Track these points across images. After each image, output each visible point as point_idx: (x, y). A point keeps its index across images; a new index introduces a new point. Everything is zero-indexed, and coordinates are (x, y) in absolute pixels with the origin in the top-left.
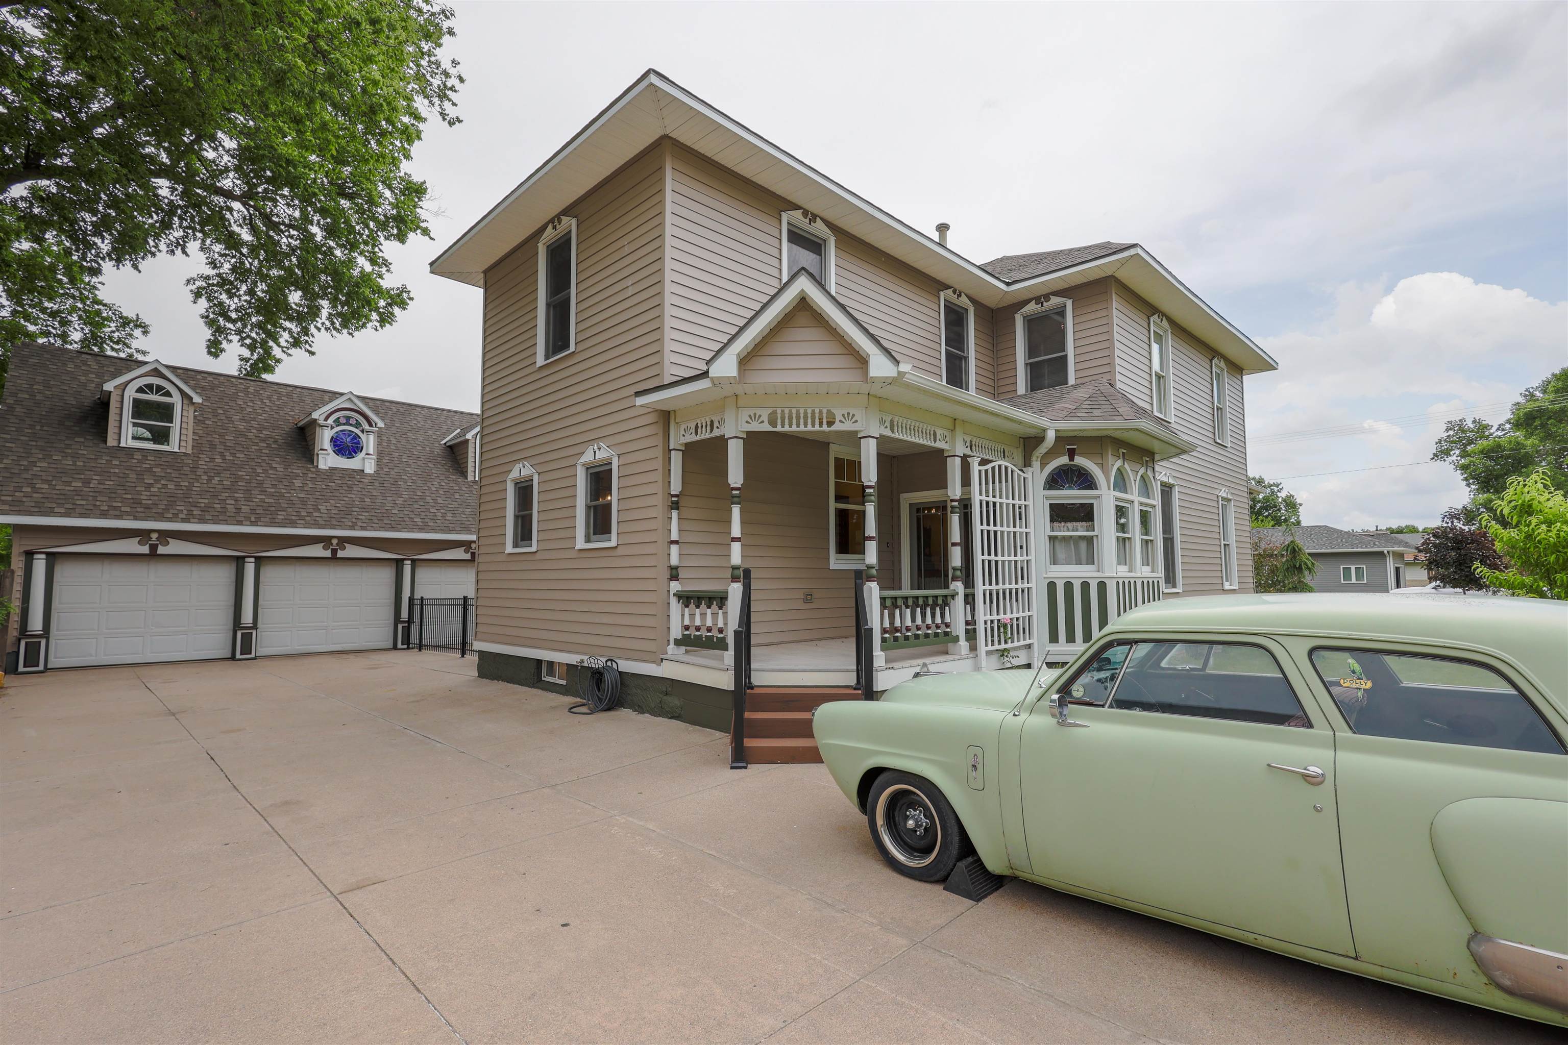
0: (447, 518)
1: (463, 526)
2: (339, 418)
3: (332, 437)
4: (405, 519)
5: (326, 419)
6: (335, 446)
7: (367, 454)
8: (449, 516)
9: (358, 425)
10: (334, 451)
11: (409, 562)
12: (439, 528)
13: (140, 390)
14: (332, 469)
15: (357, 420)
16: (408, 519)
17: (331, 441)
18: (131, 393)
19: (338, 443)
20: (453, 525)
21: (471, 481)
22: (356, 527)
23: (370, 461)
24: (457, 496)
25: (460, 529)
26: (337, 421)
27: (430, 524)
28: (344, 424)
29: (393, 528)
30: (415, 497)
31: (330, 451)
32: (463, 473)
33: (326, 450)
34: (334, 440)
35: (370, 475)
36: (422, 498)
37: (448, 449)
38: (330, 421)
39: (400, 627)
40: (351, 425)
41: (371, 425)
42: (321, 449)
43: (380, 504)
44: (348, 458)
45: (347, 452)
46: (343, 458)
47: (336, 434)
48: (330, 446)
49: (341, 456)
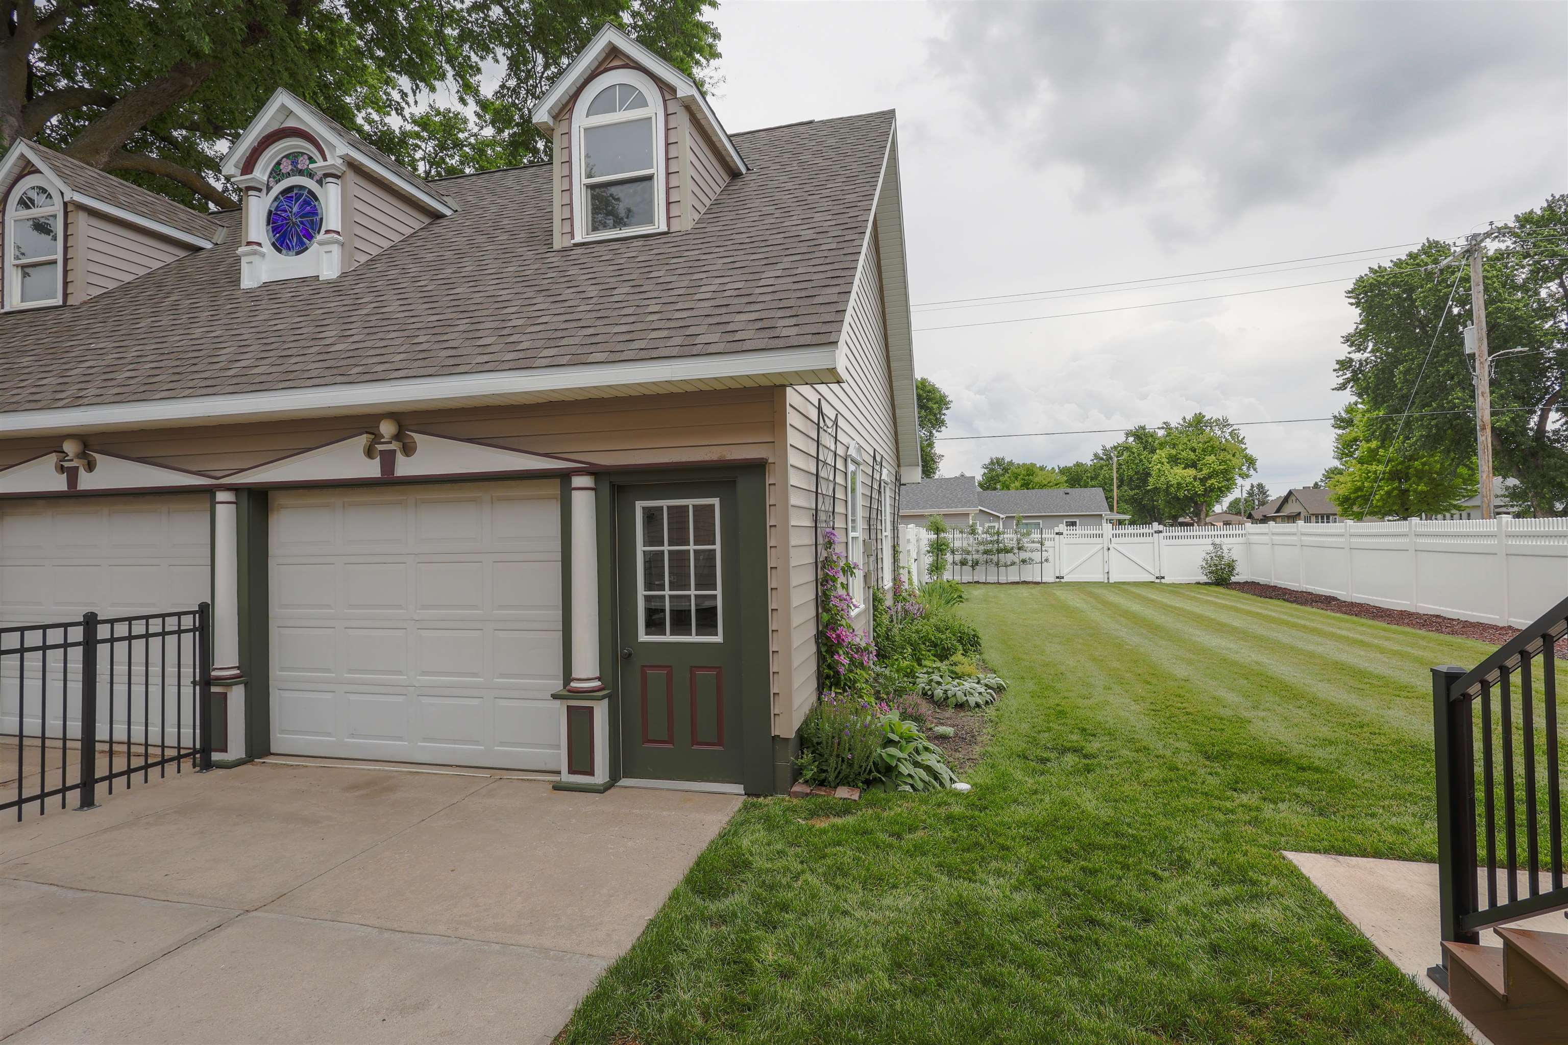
2: (277, 163)
3: (269, 212)
5: (250, 170)
6: (275, 230)
7: (329, 233)
9: (311, 169)
10: (273, 245)
11: (227, 496)
14: (267, 285)
17: (268, 224)
19: (280, 222)
23: (332, 248)
26: (277, 174)
28: (290, 174)
31: (266, 245)
33: (259, 243)
34: (274, 218)
35: (330, 283)
38: (261, 172)
40: (299, 172)
42: (249, 244)
44: (298, 253)
45: (295, 239)
46: (287, 255)
47: (276, 204)
48: (267, 231)
49: (284, 251)
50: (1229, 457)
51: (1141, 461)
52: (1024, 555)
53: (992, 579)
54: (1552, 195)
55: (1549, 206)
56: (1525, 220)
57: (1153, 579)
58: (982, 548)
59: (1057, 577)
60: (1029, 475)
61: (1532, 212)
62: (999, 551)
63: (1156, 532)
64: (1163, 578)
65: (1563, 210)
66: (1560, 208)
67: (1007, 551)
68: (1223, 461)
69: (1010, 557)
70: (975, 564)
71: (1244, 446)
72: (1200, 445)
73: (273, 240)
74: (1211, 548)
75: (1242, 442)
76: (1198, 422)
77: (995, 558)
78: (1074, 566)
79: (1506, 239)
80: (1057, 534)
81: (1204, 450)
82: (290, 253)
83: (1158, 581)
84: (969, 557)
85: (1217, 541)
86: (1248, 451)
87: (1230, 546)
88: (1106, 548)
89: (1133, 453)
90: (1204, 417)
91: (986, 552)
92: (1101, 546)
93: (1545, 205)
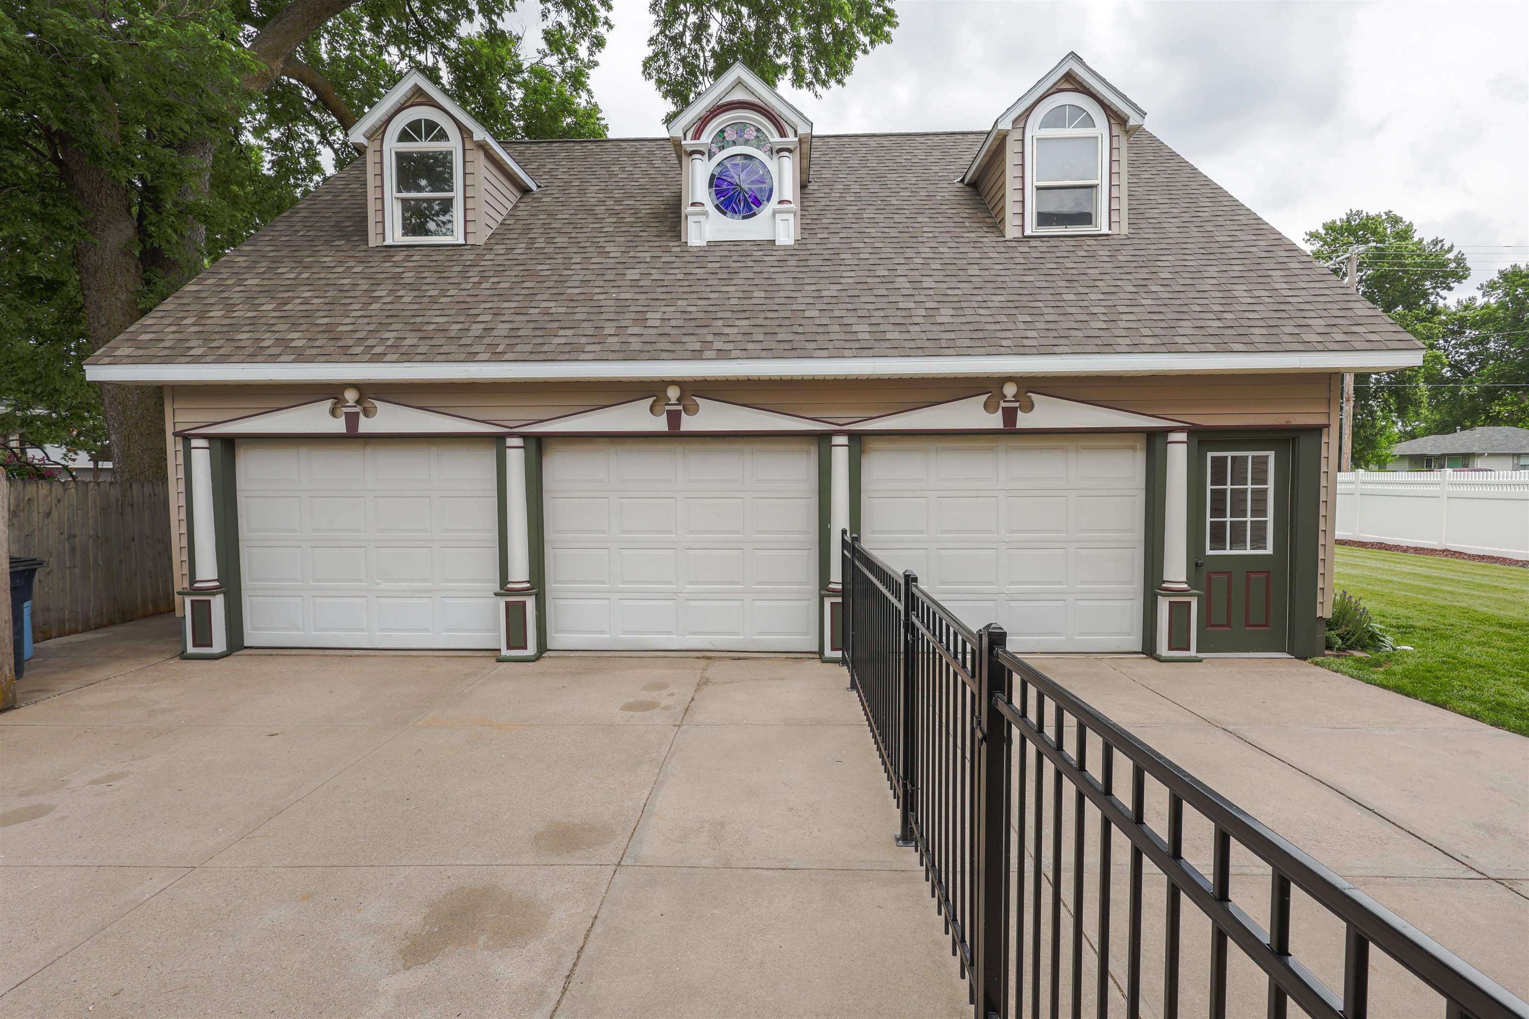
0: (939, 319)
1: (980, 335)
2: (722, 131)
3: (712, 176)
4: (831, 328)
5: (697, 135)
6: (719, 193)
7: (781, 202)
8: (945, 315)
9: (760, 140)
10: (717, 207)
11: (843, 440)
12: (912, 344)
13: (404, 136)
14: (713, 245)
15: (758, 130)
16: (837, 328)
17: (710, 186)
18: (392, 145)
19: (724, 187)
20: (952, 335)
21: (1016, 240)
22: (707, 354)
23: (785, 216)
24: (973, 270)
25: (968, 343)
26: (721, 140)
27: (888, 336)
28: (734, 143)
29: (794, 352)
30: (869, 280)
31: (710, 207)
32: (996, 225)
33: (702, 204)
34: (716, 182)
35: (786, 248)
36: (886, 281)
37: (967, 189)
38: (707, 137)
39: (827, 603)
40: (746, 142)
41: (783, 134)
42: (693, 204)
43: (783, 301)
44: (744, 218)
45: (742, 204)
46: (733, 218)
47: (719, 169)
48: (710, 194)
49: (729, 214)
54: (1351, 210)
55: (1348, 218)
56: (1330, 228)
61: (1334, 222)
65: (1357, 222)
66: (1355, 221)
73: (717, 202)
79: (1316, 242)
82: (736, 216)
93: (1345, 217)
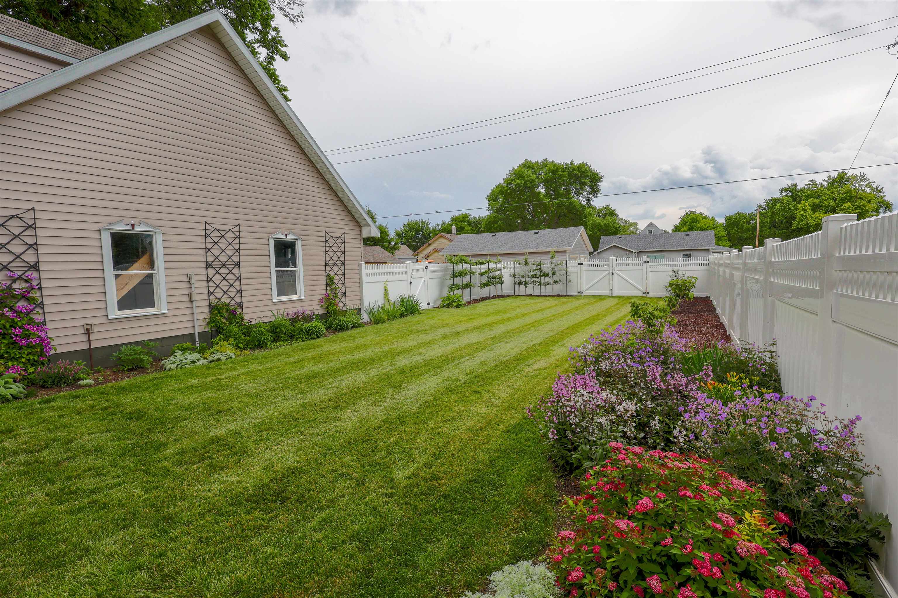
50: (863, 203)
51: (790, 209)
52: (555, 278)
53: (537, 292)
57: (641, 294)
58: (531, 274)
59: (579, 292)
60: (693, 222)
62: (540, 276)
63: (645, 262)
64: (648, 293)
67: (546, 275)
68: (858, 207)
69: (547, 279)
70: (526, 283)
71: (882, 195)
72: (840, 195)
74: (672, 273)
75: (880, 191)
76: (842, 178)
77: (538, 280)
78: (589, 285)
80: (579, 264)
81: (842, 199)
83: (644, 295)
84: (523, 279)
85: (675, 268)
86: (885, 198)
87: (684, 272)
88: (611, 273)
89: (783, 204)
90: (846, 174)
91: (533, 276)
92: (607, 272)
